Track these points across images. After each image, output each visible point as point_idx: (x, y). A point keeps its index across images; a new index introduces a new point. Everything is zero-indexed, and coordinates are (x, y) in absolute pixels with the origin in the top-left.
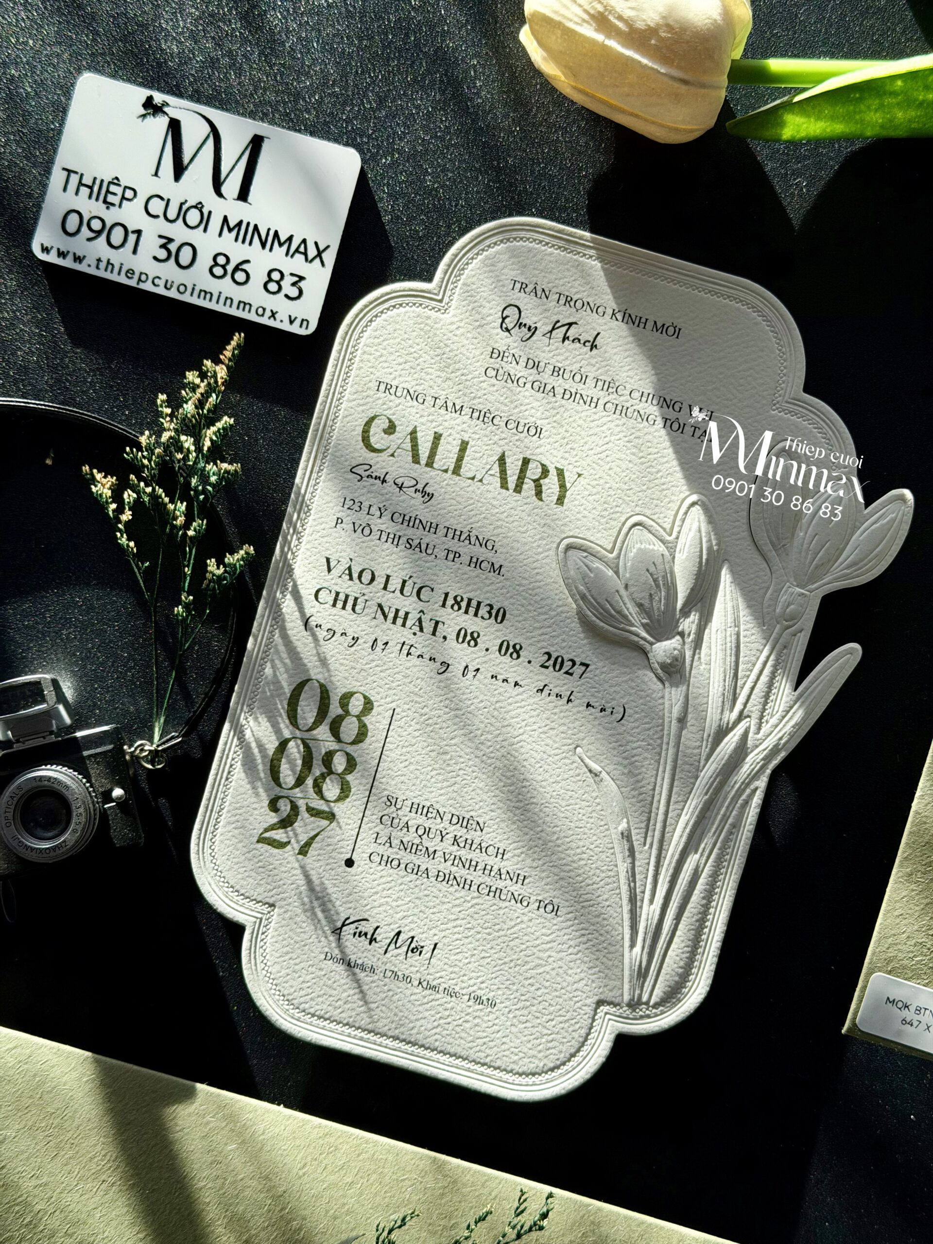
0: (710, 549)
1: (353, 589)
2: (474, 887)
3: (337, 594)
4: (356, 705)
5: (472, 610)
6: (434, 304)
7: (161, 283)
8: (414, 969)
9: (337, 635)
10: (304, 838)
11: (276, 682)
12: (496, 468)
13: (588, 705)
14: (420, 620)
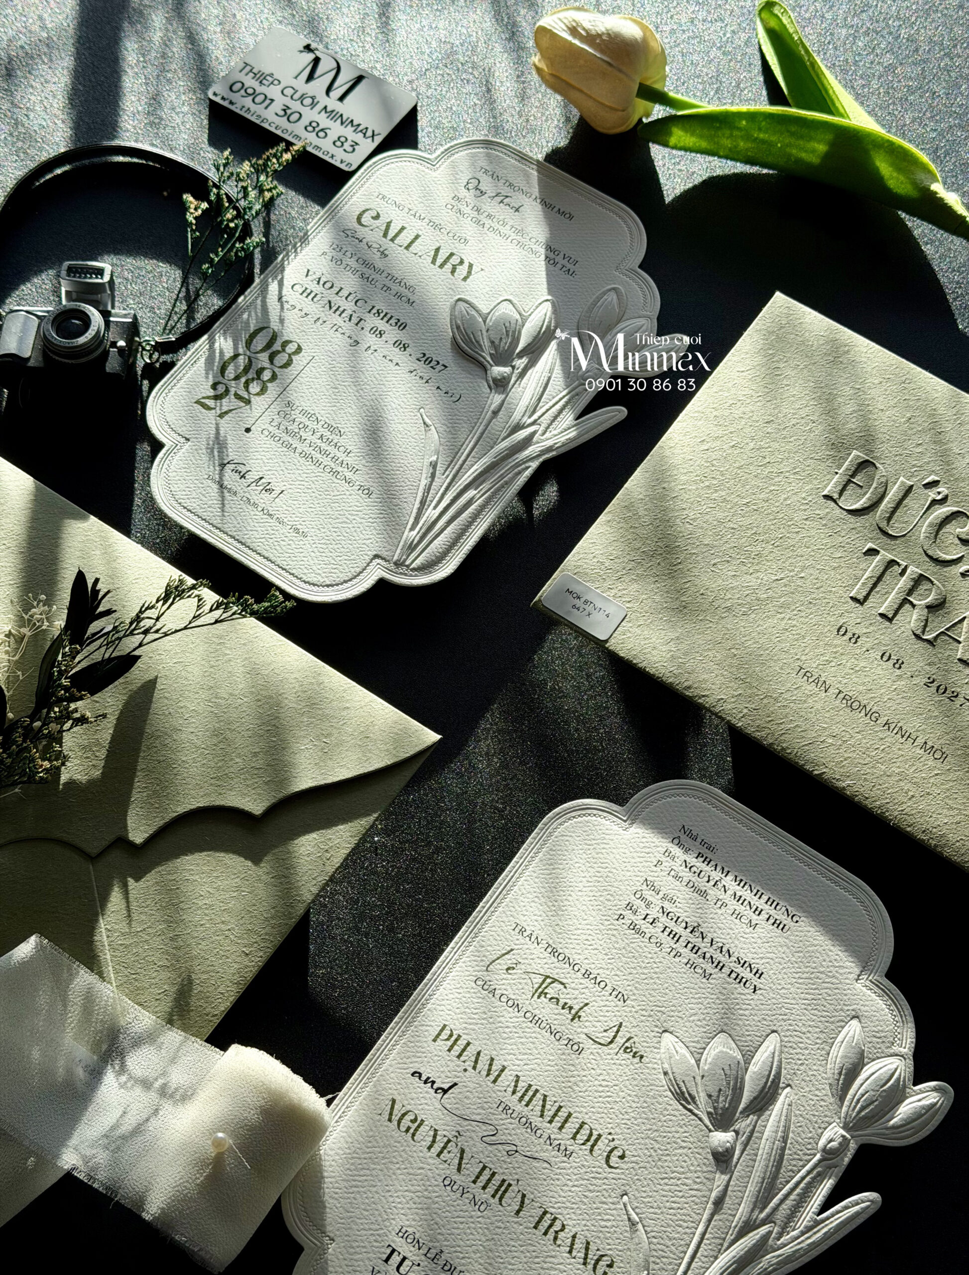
0: (548, 327)
1: (318, 289)
2: (322, 466)
3: (306, 289)
4: (291, 348)
5: (386, 319)
6: (429, 166)
7: (274, 126)
8: (262, 501)
9: (296, 310)
10: (225, 409)
11: (247, 323)
12: (433, 253)
13: (438, 388)
14: (351, 316)
